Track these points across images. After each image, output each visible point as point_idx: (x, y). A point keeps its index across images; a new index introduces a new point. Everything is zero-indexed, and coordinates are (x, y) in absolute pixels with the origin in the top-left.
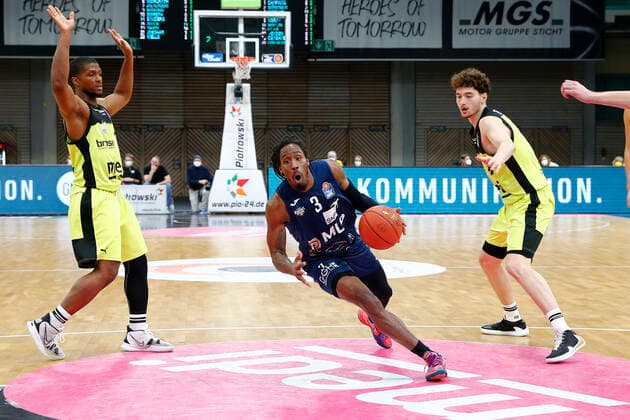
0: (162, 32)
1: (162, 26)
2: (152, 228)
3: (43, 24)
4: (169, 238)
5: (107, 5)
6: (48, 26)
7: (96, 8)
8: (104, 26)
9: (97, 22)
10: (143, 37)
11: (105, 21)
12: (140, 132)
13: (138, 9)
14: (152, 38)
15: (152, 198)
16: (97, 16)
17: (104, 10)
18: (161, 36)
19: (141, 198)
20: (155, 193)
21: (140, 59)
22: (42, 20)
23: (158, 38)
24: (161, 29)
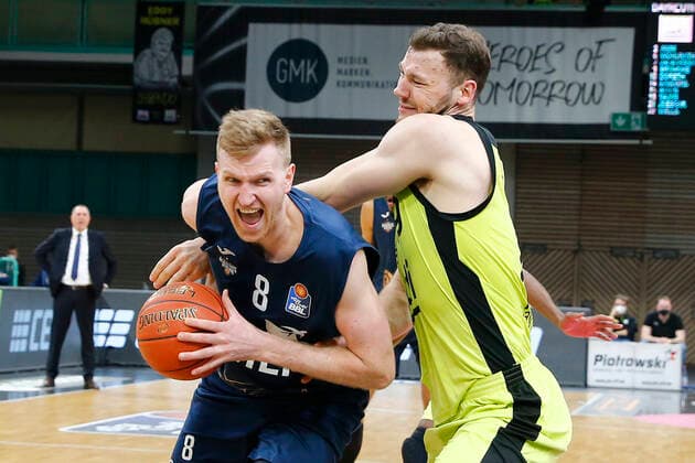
0: (683, 104)
1: (683, 94)
2: (656, 413)
3: (499, 90)
4: (685, 429)
5: (599, 61)
6: (508, 93)
7: (581, 67)
8: (593, 94)
9: (582, 88)
10: (651, 112)
11: (594, 86)
12: (641, 259)
13: (646, 69)
14: (666, 112)
15: (658, 364)
16: (581, 78)
17: (593, 69)
18: (681, 110)
19: (640, 363)
20: (662, 357)
21: (647, 146)
22: (498, 84)
23: (677, 112)
24: (681, 99)
